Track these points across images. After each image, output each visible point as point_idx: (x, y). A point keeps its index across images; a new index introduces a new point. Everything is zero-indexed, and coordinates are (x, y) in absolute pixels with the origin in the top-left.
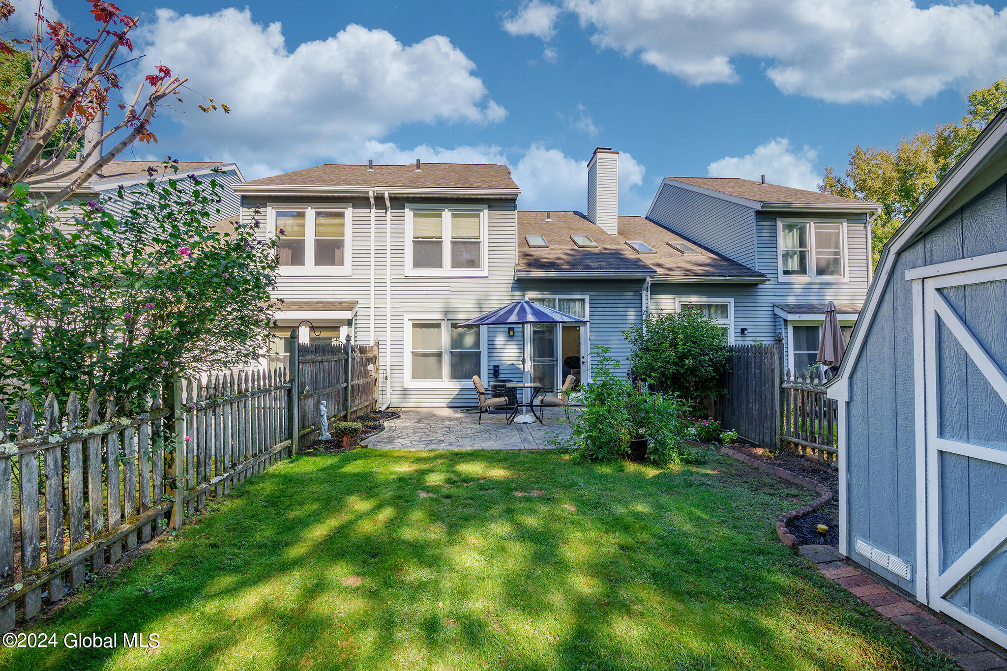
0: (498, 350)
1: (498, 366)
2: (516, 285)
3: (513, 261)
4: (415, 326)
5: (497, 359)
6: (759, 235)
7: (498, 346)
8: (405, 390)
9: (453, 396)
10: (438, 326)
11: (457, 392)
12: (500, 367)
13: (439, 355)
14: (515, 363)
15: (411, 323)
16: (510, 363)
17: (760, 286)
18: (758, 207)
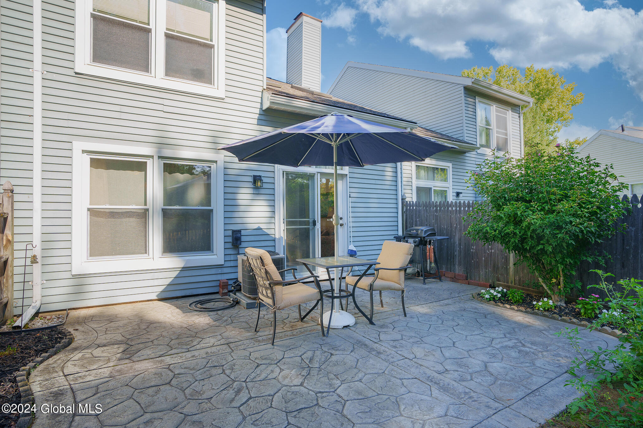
0: (242, 208)
1: (239, 231)
2: (263, 117)
3: (260, 83)
4: (96, 163)
5: (239, 221)
6: (467, 108)
7: (241, 202)
8: (75, 277)
9: (168, 281)
10: (141, 167)
11: (175, 274)
12: (243, 233)
13: (144, 215)
14: (262, 226)
15: (87, 158)
16: (256, 226)
17: (467, 154)
18: (469, 83)
